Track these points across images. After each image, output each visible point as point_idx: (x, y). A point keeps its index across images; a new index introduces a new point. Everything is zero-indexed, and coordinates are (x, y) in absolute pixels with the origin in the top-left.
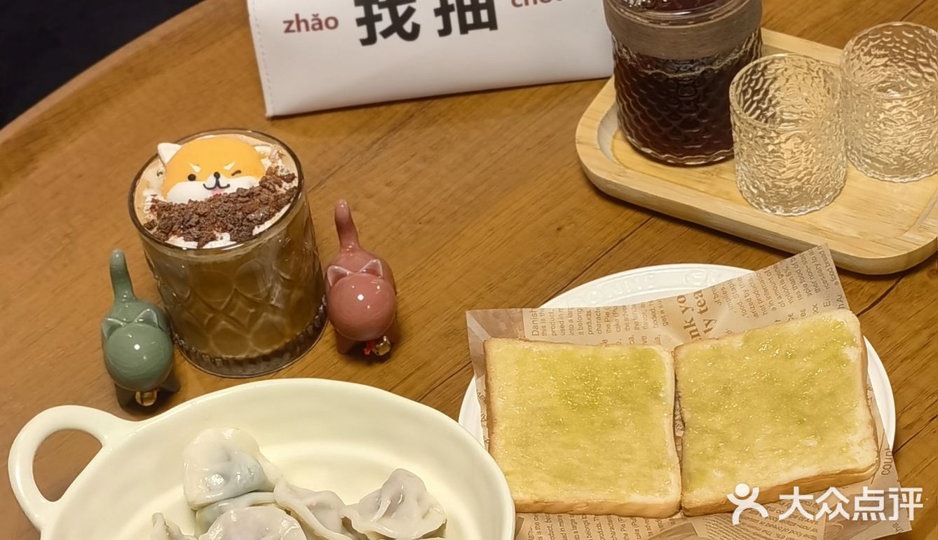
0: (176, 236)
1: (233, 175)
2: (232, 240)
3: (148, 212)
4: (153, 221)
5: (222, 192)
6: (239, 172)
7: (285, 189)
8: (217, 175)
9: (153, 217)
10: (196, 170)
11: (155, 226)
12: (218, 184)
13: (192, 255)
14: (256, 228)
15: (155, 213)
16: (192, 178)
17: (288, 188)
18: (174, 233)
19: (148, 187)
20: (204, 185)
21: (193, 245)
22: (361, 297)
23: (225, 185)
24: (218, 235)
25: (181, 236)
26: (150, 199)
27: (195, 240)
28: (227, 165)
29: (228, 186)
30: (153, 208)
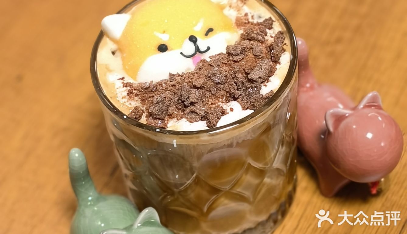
0: (175, 120)
1: (207, 34)
2: (244, 109)
3: (125, 100)
4: (136, 108)
5: (206, 57)
6: (211, 30)
7: (271, 37)
8: (193, 39)
9: (135, 103)
10: (164, 39)
11: (142, 114)
12: (197, 50)
13: (205, 137)
14: (263, 87)
15: (136, 98)
16: (163, 48)
17: (273, 35)
18: (171, 116)
19: (110, 71)
20: (181, 53)
21: (202, 125)
22: (369, 136)
23: (206, 49)
24: (225, 107)
25: (181, 118)
26: (119, 84)
27: (203, 118)
28: (196, 25)
29: (209, 48)
30: (130, 93)
